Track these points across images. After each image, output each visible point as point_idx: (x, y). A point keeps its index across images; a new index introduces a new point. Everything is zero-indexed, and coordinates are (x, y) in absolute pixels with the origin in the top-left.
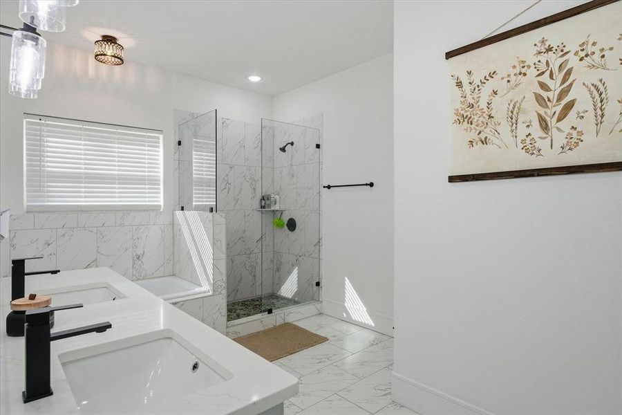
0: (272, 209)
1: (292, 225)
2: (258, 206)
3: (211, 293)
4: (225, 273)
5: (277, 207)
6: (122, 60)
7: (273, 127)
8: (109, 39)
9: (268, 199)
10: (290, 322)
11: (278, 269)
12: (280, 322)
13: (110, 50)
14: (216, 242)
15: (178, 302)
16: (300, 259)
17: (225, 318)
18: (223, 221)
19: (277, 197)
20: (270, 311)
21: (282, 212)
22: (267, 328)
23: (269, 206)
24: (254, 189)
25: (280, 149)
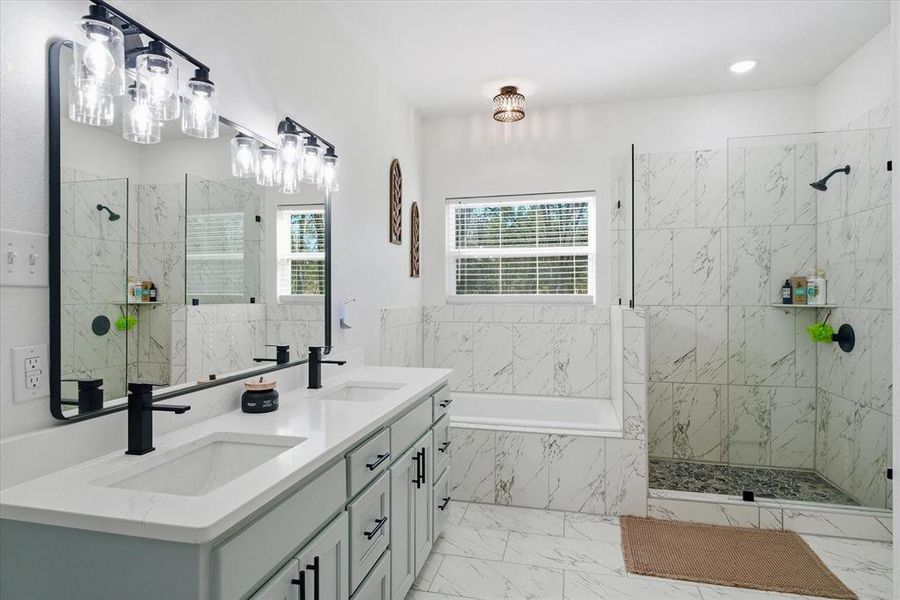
0: (811, 303)
1: (845, 338)
2: (777, 300)
3: (620, 435)
4: (644, 407)
5: (818, 301)
6: (523, 113)
7: (816, 144)
8: (509, 91)
9: (799, 286)
10: (795, 531)
11: (824, 425)
12: (768, 522)
13: (509, 104)
14: (627, 356)
15: (566, 436)
16: (862, 412)
17: (644, 481)
18: (642, 323)
19: (820, 282)
20: (748, 497)
21: (830, 311)
22: (733, 524)
23: (804, 299)
24: (767, 268)
25: (814, 185)
